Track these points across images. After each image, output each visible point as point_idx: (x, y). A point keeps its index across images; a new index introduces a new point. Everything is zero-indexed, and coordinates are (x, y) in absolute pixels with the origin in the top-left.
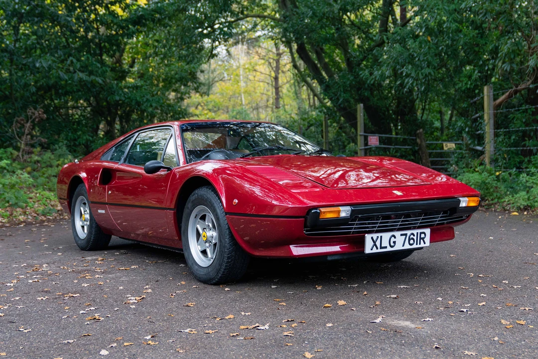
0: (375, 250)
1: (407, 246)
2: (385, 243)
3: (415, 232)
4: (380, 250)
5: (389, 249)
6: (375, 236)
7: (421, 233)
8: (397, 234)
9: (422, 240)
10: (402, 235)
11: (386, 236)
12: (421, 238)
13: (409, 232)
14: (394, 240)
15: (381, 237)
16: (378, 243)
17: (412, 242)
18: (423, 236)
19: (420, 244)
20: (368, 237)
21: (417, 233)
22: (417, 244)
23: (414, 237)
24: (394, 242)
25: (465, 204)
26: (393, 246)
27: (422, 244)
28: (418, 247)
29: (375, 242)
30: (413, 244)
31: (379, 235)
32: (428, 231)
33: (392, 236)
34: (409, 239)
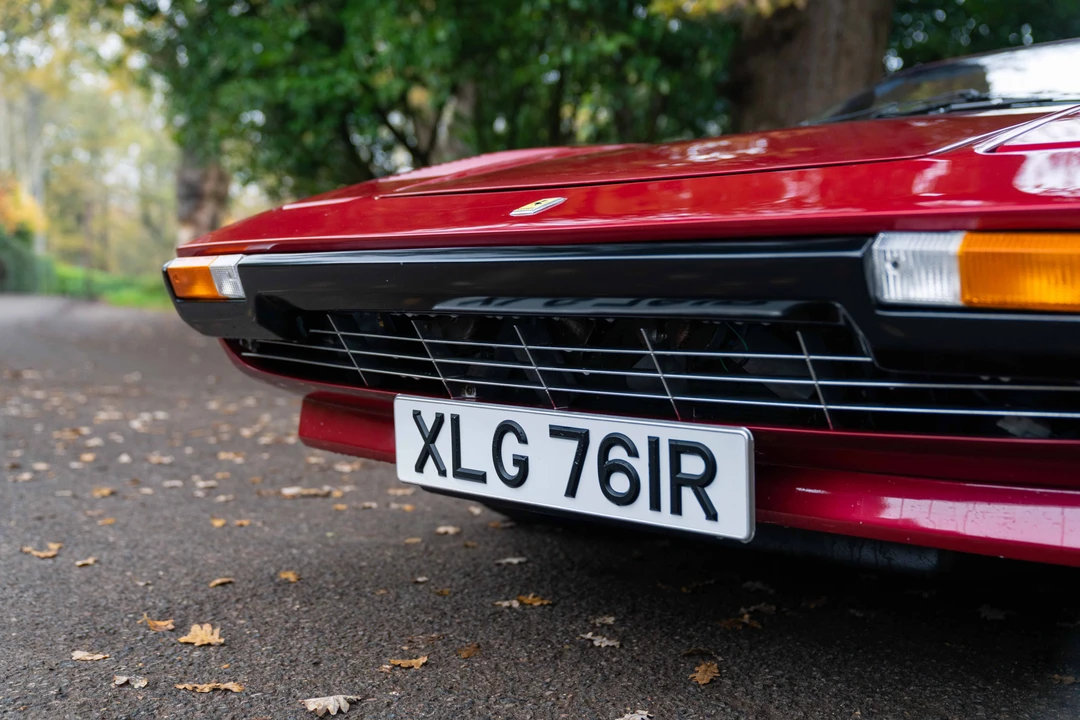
0: (430, 477)
1: (591, 502)
2: (477, 456)
3: (640, 431)
4: (451, 483)
5: (495, 489)
6: (430, 408)
7: (678, 449)
8: (535, 421)
9: (687, 493)
10: (556, 432)
11: (479, 420)
12: (678, 482)
13: (600, 427)
14: (521, 450)
15: (455, 420)
16: (444, 448)
17: (620, 483)
18: (693, 465)
19: (677, 509)
20: (404, 406)
21: (654, 444)
22: (655, 505)
23: (631, 461)
24: (522, 463)
25: (938, 289)
26: (518, 482)
27: (692, 519)
28: (664, 519)
29: (431, 438)
30: (630, 498)
31: (447, 407)
32: (731, 446)
33: (505, 428)
34: (606, 470)
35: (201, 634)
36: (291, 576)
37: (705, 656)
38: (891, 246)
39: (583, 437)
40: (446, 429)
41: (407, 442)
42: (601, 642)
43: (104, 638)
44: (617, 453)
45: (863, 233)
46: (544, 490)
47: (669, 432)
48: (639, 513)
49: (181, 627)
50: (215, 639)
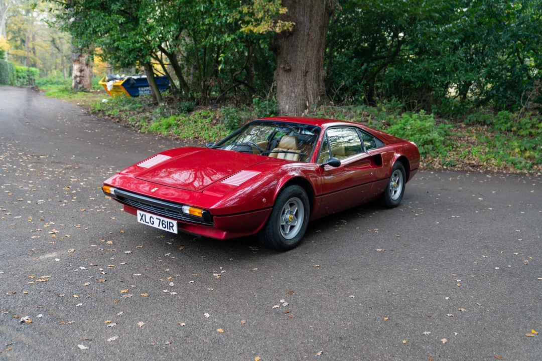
0: (142, 222)
1: (161, 227)
2: (148, 220)
3: (166, 220)
4: (145, 223)
5: (150, 224)
6: (142, 213)
7: (170, 223)
8: (155, 217)
10: (157, 219)
11: (148, 215)
12: (170, 227)
13: (162, 219)
14: (153, 220)
16: (144, 218)
17: (164, 226)
18: (171, 225)
19: (170, 229)
20: (138, 212)
21: (167, 222)
23: (165, 223)
24: (153, 222)
25: (187, 212)
26: (153, 224)
27: (171, 231)
28: (169, 230)
29: (142, 217)
30: (165, 228)
31: (144, 213)
32: (175, 223)
33: (151, 217)
34: (163, 224)
35: (109, 242)
36: (123, 231)
37: (182, 246)
38: (184, 207)
39: (160, 220)
40: (144, 216)
41: (139, 217)
42: (170, 244)
43: (95, 243)
44: (163, 222)
45: (181, 205)
46: (156, 225)
47: (169, 220)
48: (166, 229)
49: (106, 241)
50: (112, 243)
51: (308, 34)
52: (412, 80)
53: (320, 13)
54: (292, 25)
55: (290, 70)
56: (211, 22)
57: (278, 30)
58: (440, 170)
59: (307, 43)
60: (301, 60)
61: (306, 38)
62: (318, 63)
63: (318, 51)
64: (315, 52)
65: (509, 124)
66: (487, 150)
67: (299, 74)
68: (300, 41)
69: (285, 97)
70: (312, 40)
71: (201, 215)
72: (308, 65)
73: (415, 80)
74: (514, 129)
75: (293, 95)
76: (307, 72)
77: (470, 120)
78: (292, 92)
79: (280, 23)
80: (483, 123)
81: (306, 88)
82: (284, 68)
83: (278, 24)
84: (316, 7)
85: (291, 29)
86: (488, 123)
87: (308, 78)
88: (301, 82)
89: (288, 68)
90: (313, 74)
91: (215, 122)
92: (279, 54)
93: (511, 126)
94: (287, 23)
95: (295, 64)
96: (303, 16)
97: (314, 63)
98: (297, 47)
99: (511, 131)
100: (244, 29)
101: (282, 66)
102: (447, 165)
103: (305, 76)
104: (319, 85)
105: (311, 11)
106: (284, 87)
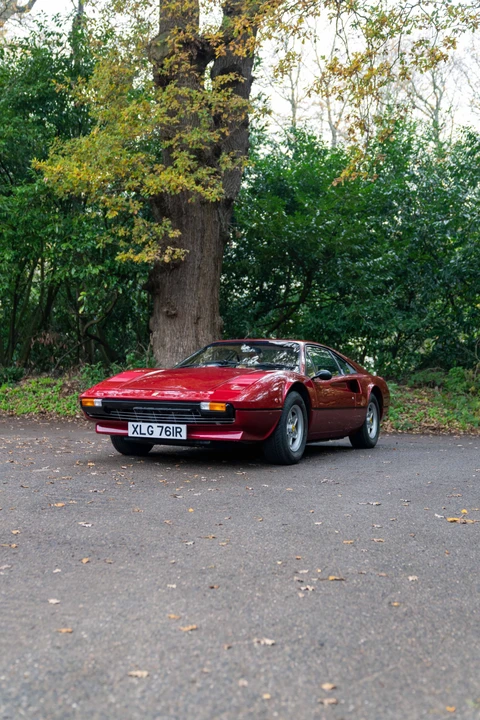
0: (135, 435)
1: (163, 436)
2: (144, 430)
3: (171, 426)
4: (140, 436)
5: (148, 436)
6: (135, 424)
7: (177, 428)
8: (155, 425)
10: (158, 427)
11: (145, 426)
12: (177, 432)
13: (165, 425)
14: (152, 429)
15: (140, 426)
16: (138, 430)
17: (168, 433)
18: (179, 430)
19: (177, 436)
20: (130, 424)
21: (173, 427)
22: (173, 436)
23: (170, 430)
24: (152, 431)
25: (207, 408)
26: (152, 434)
27: (179, 437)
28: (175, 438)
29: (136, 428)
30: (169, 435)
31: (138, 424)
32: (184, 427)
33: (149, 426)
34: (166, 431)
38: (203, 404)
39: (162, 427)
41: (131, 430)
44: (168, 429)
45: (200, 402)
46: (156, 435)
48: (171, 437)
51: (199, 268)
52: (336, 329)
53: (213, 241)
54: (185, 253)
55: (175, 315)
56: (71, 247)
57: (167, 259)
58: (394, 433)
59: (198, 279)
60: (190, 301)
61: (196, 272)
62: (213, 306)
63: (213, 290)
64: (209, 292)
65: (465, 384)
66: (446, 411)
67: (189, 320)
68: (188, 277)
69: (169, 354)
70: (204, 275)
71: (224, 409)
72: (199, 308)
73: (340, 330)
74: (473, 388)
75: (180, 350)
76: (198, 318)
77: (415, 381)
78: (179, 345)
79: (169, 250)
80: (432, 385)
81: (198, 341)
82: (167, 312)
83: (167, 252)
84: (208, 232)
85: (183, 258)
86: (439, 383)
87: (201, 325)
88: (192, 332)
89: (173, 312)
90: (206, 321)
91: (66, 390)
92: (158, 294)
93: (468, 387)
94: (178, 250)
95: (183, 307)
96: (192, 243)
97: (208, 306)
98: (185, 284)
99: (468, 392)
100: (121, 257)
101: (165, 310)
102: (402, 429)
103: (196, 323)
104: (214, 337)
105: (203, 237)
106: (167, 339)
